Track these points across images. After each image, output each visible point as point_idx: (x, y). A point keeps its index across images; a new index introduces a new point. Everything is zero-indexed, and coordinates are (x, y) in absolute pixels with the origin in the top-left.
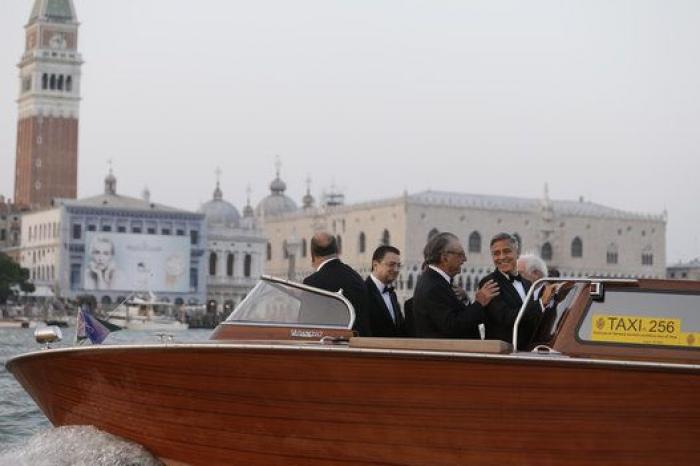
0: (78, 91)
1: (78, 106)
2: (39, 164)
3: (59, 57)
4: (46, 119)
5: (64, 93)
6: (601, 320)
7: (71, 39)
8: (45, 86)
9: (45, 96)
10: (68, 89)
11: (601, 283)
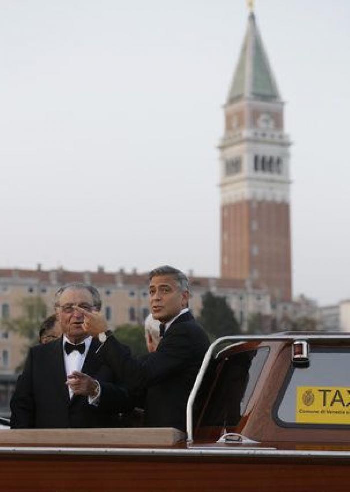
0: (288, 174)
1: (288, 190)
2: (256, 250)
3: (268, 138)
4: (260, 204)
5: (275, 176)
6: (308, 393)
7: (277, 119)
8: (256, 168)
9: (258, 180)
10: (279, 172)
11: (310, 341)
